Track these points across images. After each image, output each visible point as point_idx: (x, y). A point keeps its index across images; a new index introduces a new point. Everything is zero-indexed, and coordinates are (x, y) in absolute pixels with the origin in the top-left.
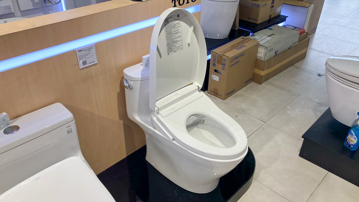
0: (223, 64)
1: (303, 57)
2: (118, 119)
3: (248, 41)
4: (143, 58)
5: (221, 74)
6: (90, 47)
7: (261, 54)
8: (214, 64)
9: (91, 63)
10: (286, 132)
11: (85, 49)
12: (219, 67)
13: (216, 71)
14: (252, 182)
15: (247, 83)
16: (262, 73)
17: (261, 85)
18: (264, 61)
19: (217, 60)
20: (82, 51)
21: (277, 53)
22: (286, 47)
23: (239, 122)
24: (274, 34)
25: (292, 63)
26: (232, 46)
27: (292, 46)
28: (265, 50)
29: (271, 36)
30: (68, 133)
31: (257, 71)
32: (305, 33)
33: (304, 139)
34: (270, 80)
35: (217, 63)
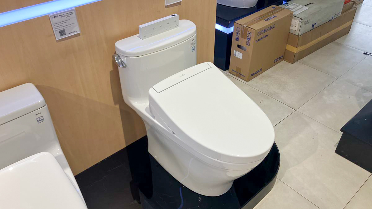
0: (248, 38)
1: (347, 31)
2: (113, 103)
3: (279, 11)
4: (140, 28)
5: (245, 50)
6: (68, 12)
7: (296, 27)
8: (237, 38)
9: (71, 33)
10: (321, 122)
11: (62, 14)
12: (243, 42)
13: (239, 46)
14: (274, 184)
15: (277, 61)
16: (295, 50)
17: (294, 64)
18: (298, 36)
19: (240, 33)
20: (57, 16)
21: (315, 26)
22: (326, 19)
23: (263, 108)
24: (312, 3)
25: (332, 39)
26: (260, 16)
27: (333, 18)
28: (300, 22)
29: (308, 6)
30: (38, 121)
31: (290, 48)
32: (351, 3)
33: (342, 133)
34: (305, 59)
35: (241, 37)
